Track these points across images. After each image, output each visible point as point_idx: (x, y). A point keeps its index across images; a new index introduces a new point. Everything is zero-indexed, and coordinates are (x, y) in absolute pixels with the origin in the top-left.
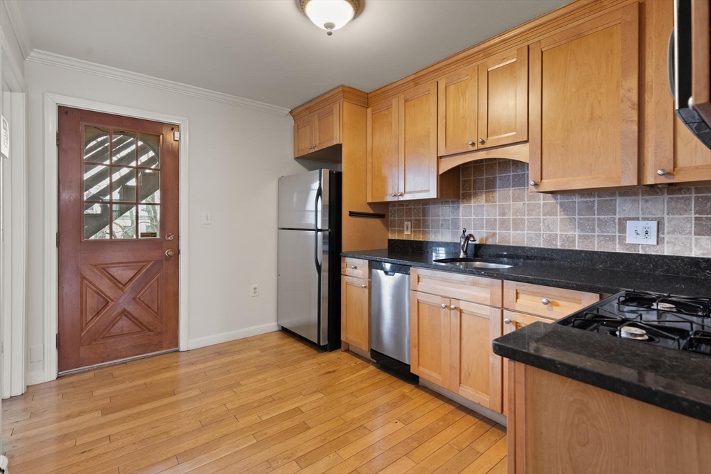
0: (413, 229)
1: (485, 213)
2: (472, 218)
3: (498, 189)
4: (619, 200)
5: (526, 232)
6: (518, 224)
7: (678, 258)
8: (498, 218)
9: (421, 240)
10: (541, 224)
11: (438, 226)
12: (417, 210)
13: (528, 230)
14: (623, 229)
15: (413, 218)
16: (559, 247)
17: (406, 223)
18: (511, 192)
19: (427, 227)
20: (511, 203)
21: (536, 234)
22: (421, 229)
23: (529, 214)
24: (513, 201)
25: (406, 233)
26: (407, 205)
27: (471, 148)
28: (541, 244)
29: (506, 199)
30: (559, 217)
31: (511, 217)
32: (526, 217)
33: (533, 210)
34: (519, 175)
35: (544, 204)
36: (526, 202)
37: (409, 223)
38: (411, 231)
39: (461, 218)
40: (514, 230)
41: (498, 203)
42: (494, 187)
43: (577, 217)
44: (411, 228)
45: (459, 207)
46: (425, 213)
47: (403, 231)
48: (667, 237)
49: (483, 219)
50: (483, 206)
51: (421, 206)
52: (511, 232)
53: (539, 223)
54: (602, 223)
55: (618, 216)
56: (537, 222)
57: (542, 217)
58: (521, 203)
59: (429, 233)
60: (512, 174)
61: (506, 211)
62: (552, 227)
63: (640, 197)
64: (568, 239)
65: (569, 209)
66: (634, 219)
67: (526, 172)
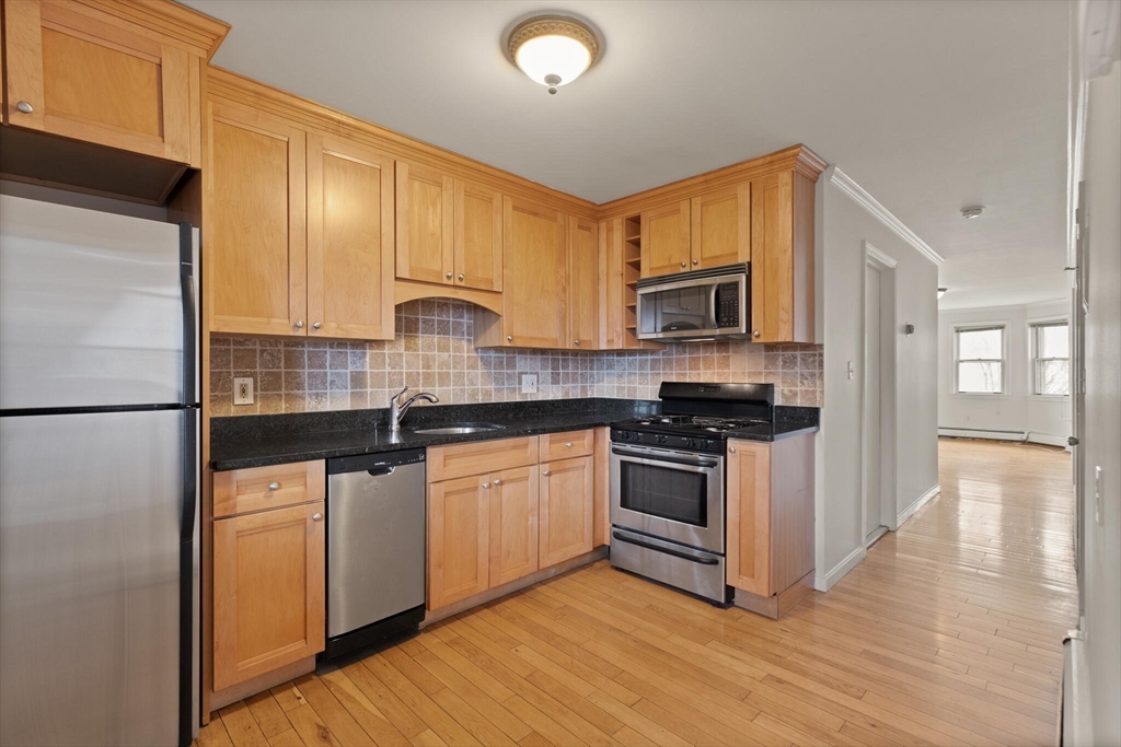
0: (259, 392)
1: (404, 364)
2: (386, 371)
3: (420, 335)
4: (518, 357)
5: (451, 388)
6: (443, 379)
7: (547, 401)
8: (421, 371)
9: (283, 412)
10: (466, 379)
11: (324, 383)
12: (271, 354)
13: (453, 386)
14: (520, 383)
15: (258, 370)
16: (480, 402)
17: (238, 382)
18: (436, 340)
19: (299, 386)
20: (436, 352)
21: (461, 389)
22: (283, 392)
23: (455, 368)
24: (438, 351)
25: (238, 401)
26: (240, 343)
27: (445, 281)
28: (466, 401)
29: (430, 348)
30: (480, 371)
31: (437, 371)
32: (451, 371)
33: (458, 363)
34: (444, 321)
35: (468, 357)
36: (452, 354)
37: (249, 381)
38: (255, 397)
39: (368, 370)
40: (440, 386)
41: (420, 352)
42: (417, 331)
43: (493, 371)
44: (255, 389)
45: (365, 353)
46: (292, 361)
47: (231, 399)
48: (540, 386)
49: (402, 373)
50: (401, 355)
51: (282, 348)
52: (437, 388)
53: (464, 377)
54: (509, 377)
55: (517, 371)
56: (460, 376)
57: (466, 371)
58: (447, 354)
59: (304, 399)
60: (436, 318)
61: (431, 363)
62: (475, 381)
63: (528, 356)
64: (488, 393)
65: (486, 363)
66: (526, 373)
67: (451, 319)
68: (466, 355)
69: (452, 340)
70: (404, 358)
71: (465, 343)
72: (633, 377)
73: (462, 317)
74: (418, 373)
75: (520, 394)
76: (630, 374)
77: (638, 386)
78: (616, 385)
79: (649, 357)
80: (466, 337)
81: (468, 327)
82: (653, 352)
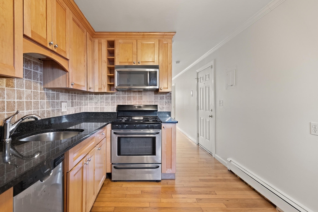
1: (6, 96)
4: (60, 94)
5: (32, 110)
8: (16, 100)
10: (39, 105)
13: (34, 109)
14: (61, 107)
16: (46, 118)
20: (25, 89)
21: (37, 111)
23: (34, 99)
24: (26, 89)
29: (21, 86)
30: (45, 101)
31: (25, 100)
32: (32, 101)
33: (35, 96)
34: (29, 71)
35: (41, 93)
36: (33, 91)
40: (27, 110)
41: (16, 89)
43: (51, 101)
48: (68, 108)
50: (3, 89)
52: (25, 111)
53: (38, 104)
54: (57, 104)
55: (60, 101)
56: (36, 103)
57: (39, 101)
58: (30, 90)
61: (22, 96)
62: (43, 106)
63: (64, 94)
64: (49, 113)
65: (48, 96)
66: (63, 102)
67: (32, 70)
68: (39, 91)
69: (33, 83)
70: (5, 92)
71: (39, 85)
72: (103, 103)
73: (37, 70)
74: (14, 102)
75: (61, 112)
76: (101, 102)
77: (105, 107)
78: (94, 107)
79: (110, 96)
80: (39, 81)
81: (40, 76)
82: (112, 93)
